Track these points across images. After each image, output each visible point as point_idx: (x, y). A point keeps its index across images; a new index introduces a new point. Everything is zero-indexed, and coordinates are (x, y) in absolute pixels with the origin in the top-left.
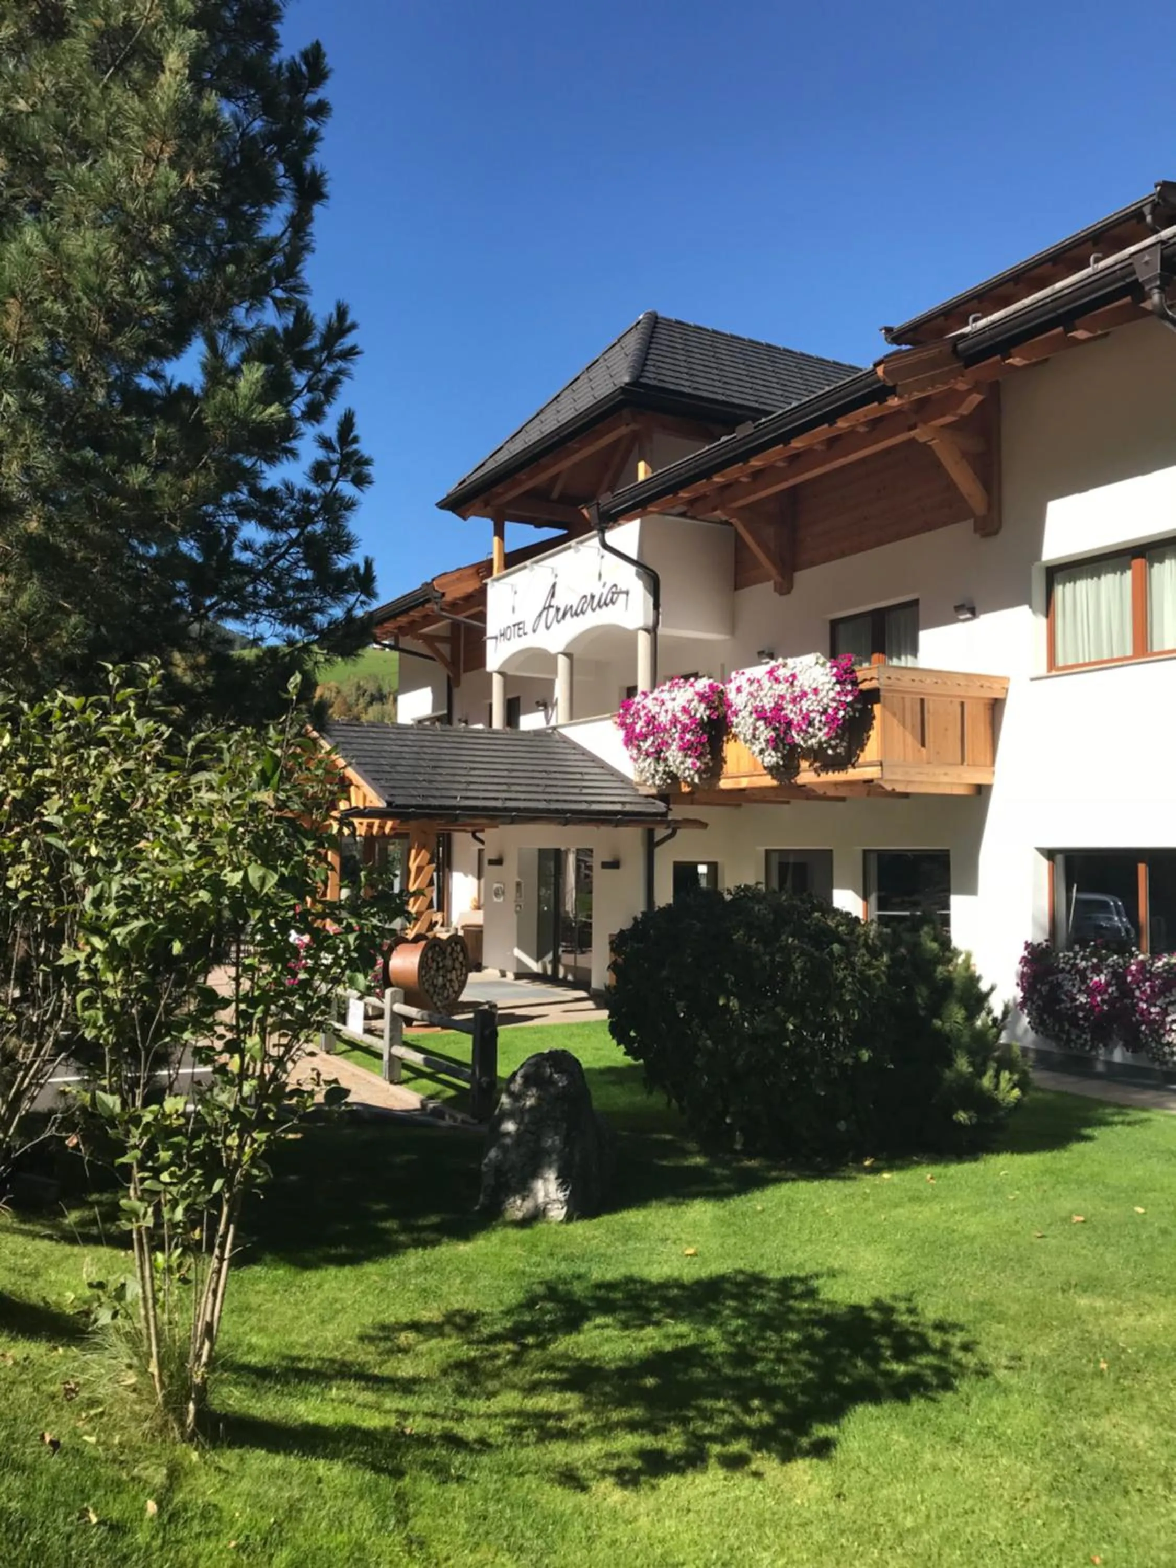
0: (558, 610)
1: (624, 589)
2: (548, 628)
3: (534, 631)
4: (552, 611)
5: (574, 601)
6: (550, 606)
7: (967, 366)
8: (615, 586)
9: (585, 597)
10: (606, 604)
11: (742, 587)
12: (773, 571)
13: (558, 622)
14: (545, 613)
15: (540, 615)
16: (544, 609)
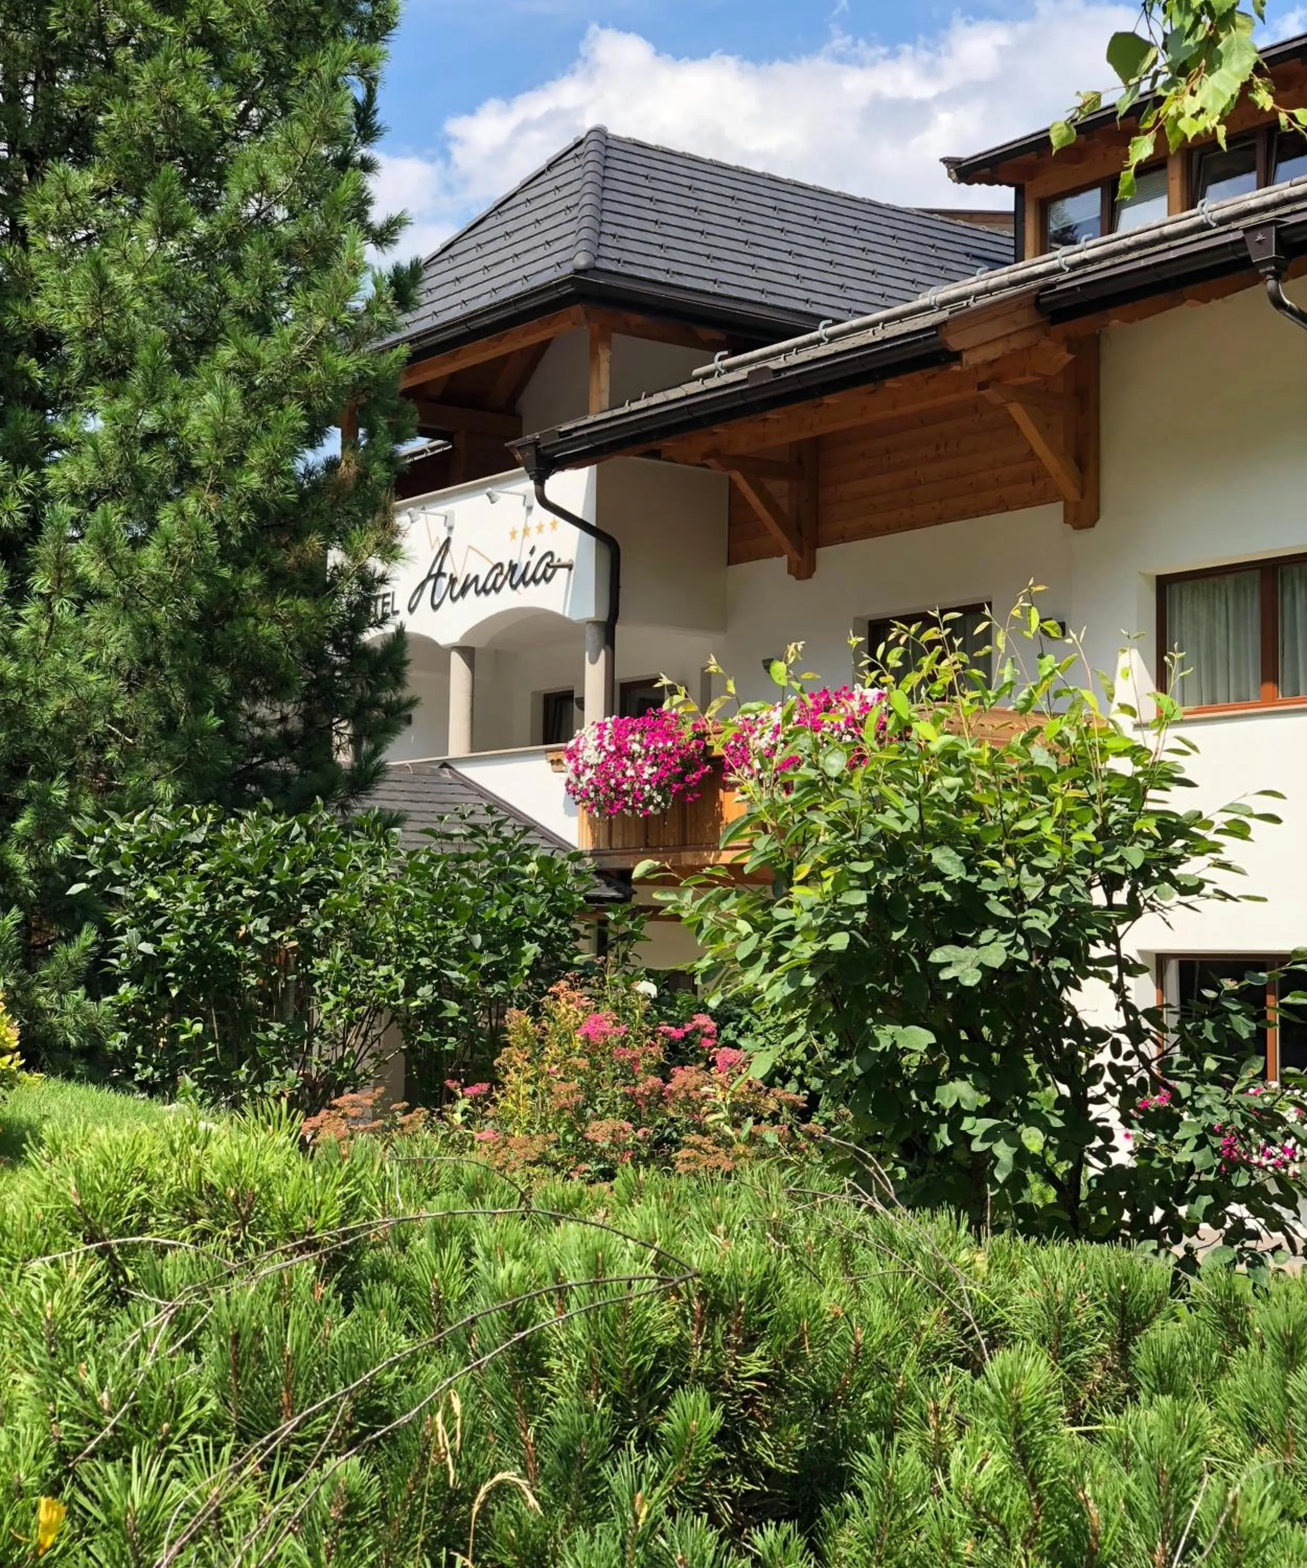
0: (453, 581)
1: (565, 560)
2: (435, 607)
3: (411, 610)
4: (444, 582)
5: (482, 570)
6: (440, 574)
7: (1053, 322)
8: (550, 554)
9: (500, 565)
10: (534, 579)
11: (737, 562)
12: (785, 543)
13: (454, 599)
14: (430, 584)
15: (422, 585)
16: (429, 577)
